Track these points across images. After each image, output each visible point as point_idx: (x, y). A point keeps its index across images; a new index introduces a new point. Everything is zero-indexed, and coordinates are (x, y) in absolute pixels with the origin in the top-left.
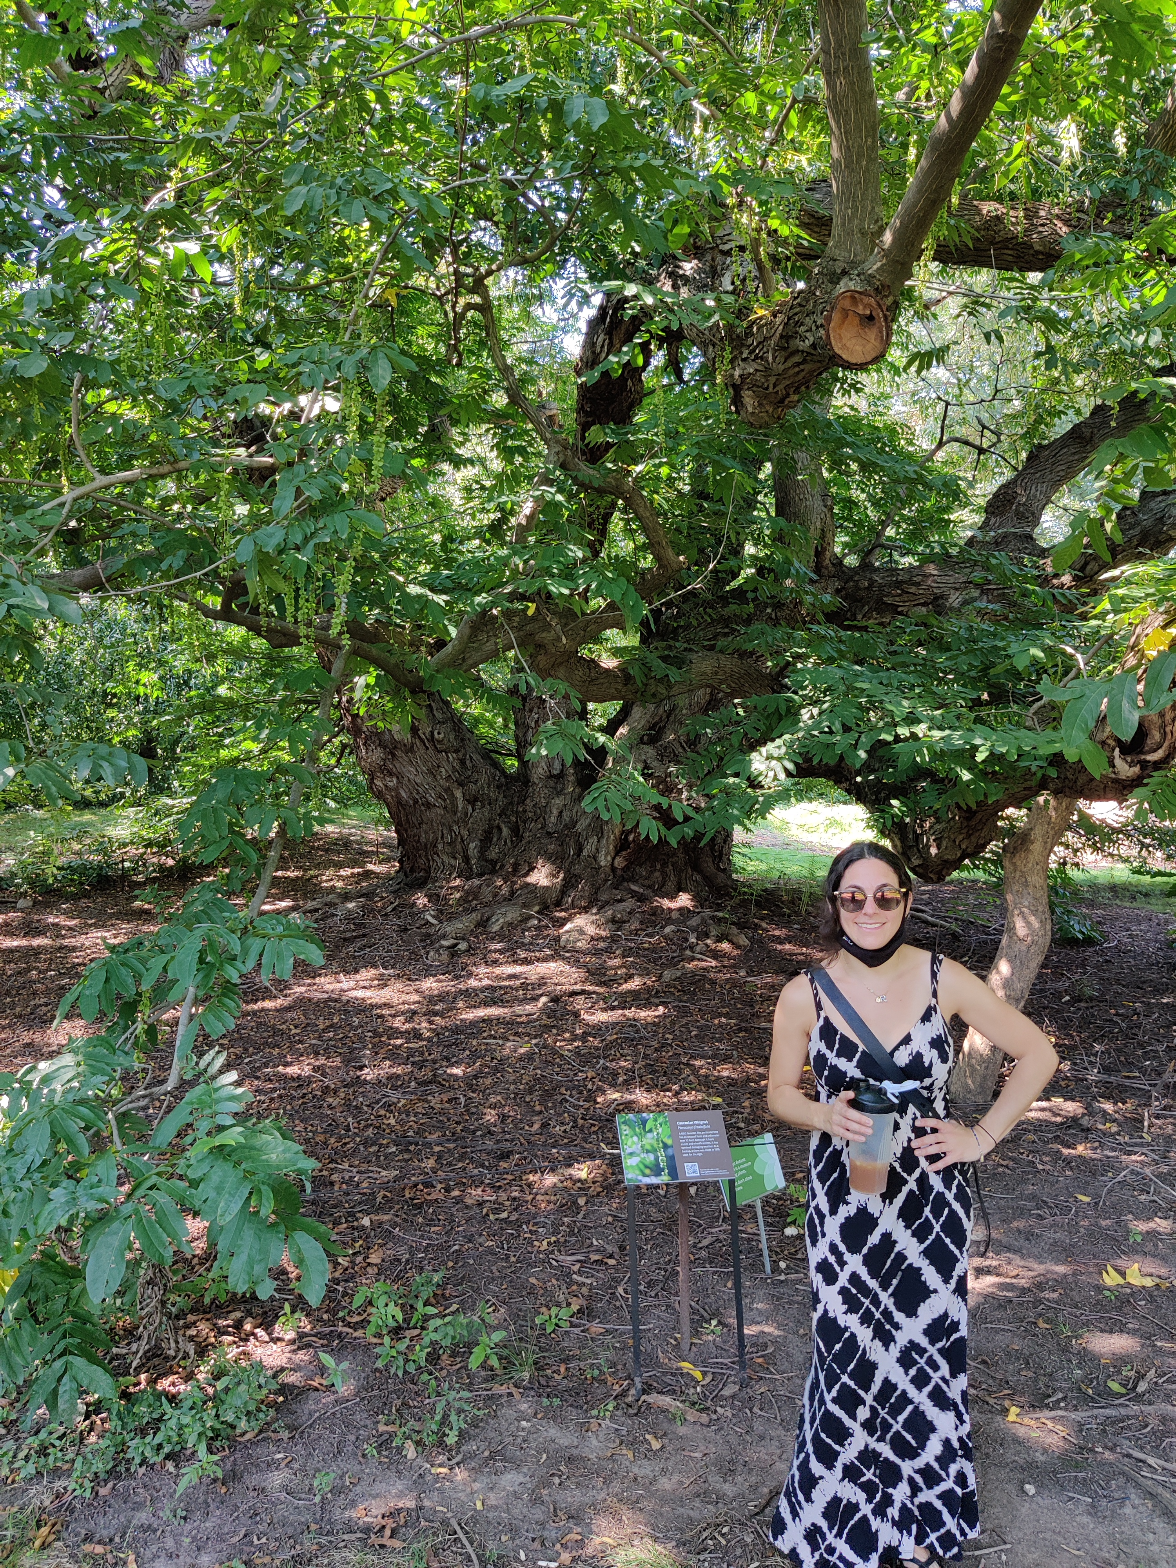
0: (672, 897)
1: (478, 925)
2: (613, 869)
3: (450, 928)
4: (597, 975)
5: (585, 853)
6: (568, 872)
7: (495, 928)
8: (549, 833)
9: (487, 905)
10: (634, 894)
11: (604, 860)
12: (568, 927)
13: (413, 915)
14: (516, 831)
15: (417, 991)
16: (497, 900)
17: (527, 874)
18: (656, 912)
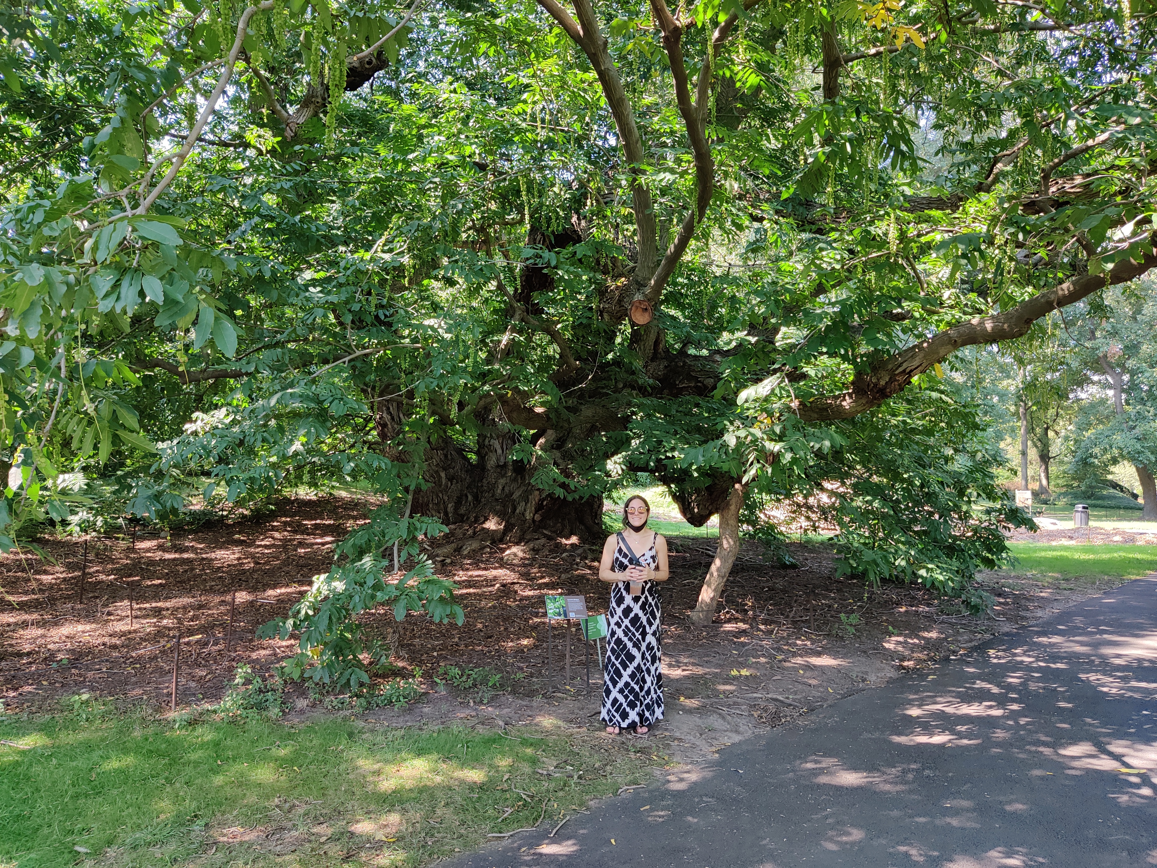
0: (568, 538)
1: (455, 551)
2: (534, 521)
3: (439, 552)
4: (526, 575)
5: (517, 511)
6: (507, 522)
7: (465, 552)
8: (497, 500)
9: (461, 539)
10: (545, 536)
11: (528, 516)
12: (507, 552)
14: (476, 498)
16: (465, 538)
17: (484, 522)
18: (559, 545)
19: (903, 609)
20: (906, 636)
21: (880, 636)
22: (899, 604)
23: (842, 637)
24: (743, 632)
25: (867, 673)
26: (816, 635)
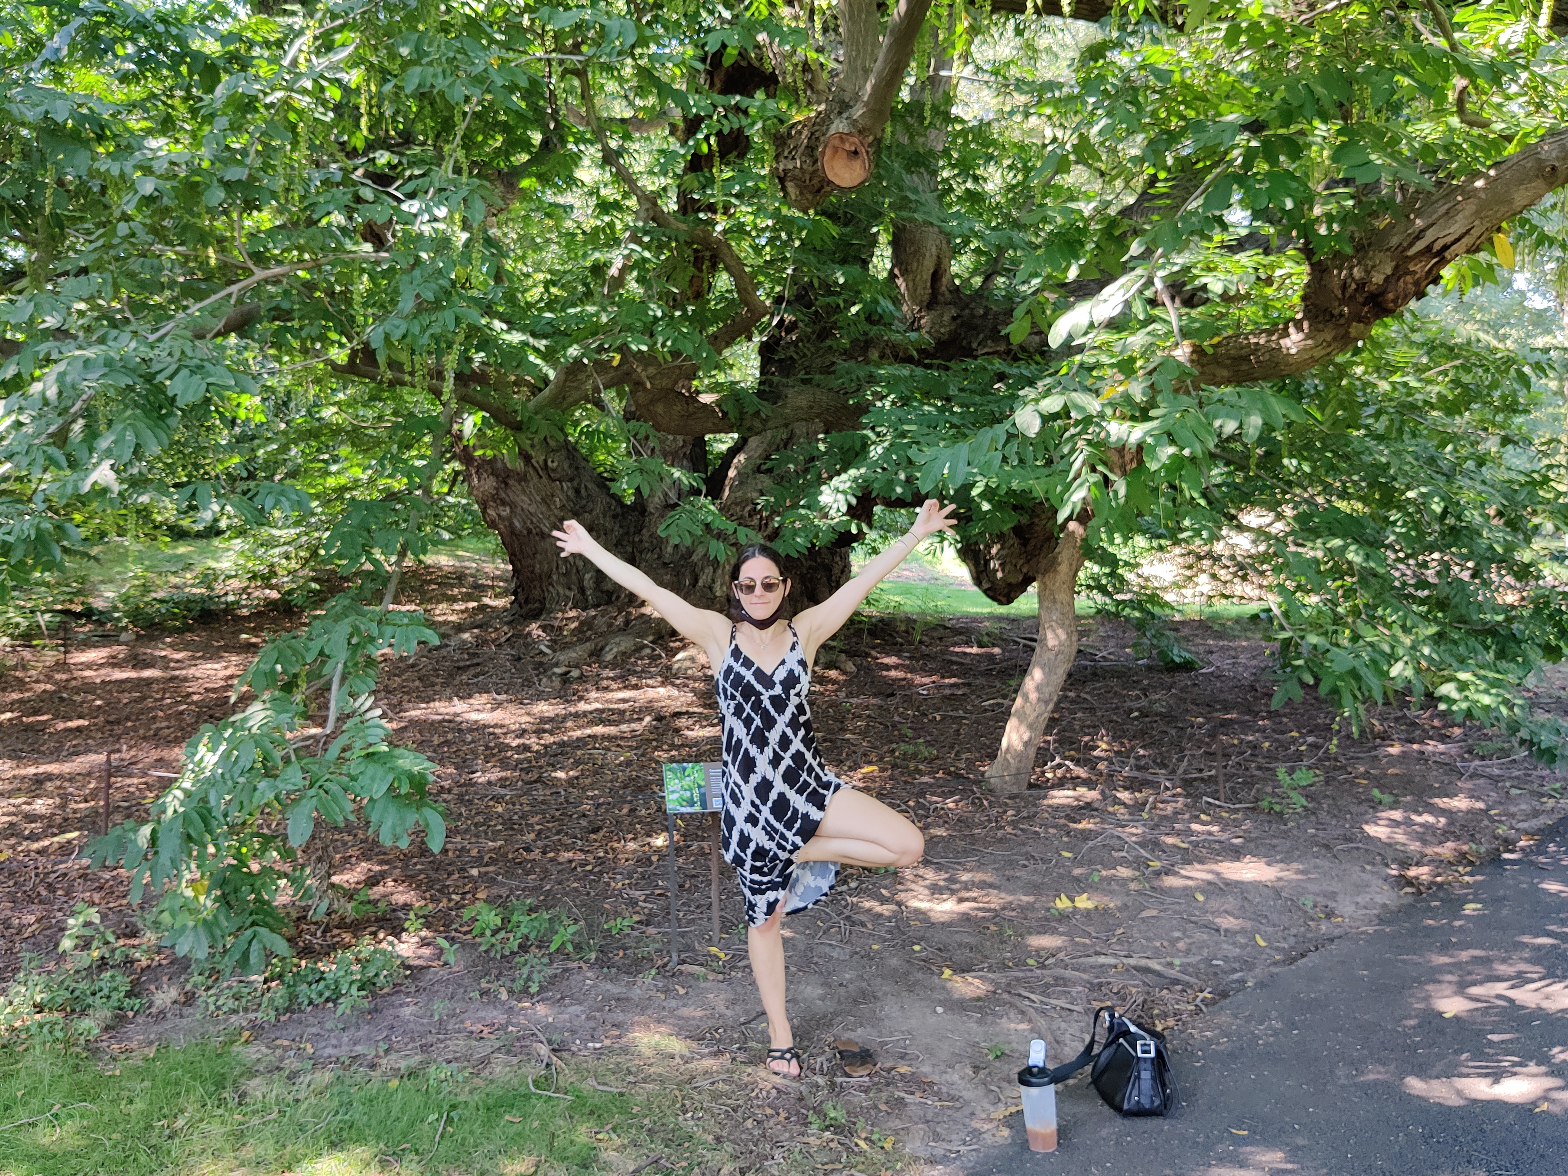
1: (590, 655)
3: (562, 657)
4: (704, 698)
5: (701, 583)
7: (609, 657)
9: (602, 635)
11: (719, 591)
12: (679, 656)
13: (526, 645)
15: (528, 714)
16: (612, 631)
19: (1395, 750)
20: (1407, 808)
21: (1354, 809)
22: (1385, 737)
23: (1280, 814)
24: (1088, 808)
25: (1333, 896)
26: (1230, 811)
